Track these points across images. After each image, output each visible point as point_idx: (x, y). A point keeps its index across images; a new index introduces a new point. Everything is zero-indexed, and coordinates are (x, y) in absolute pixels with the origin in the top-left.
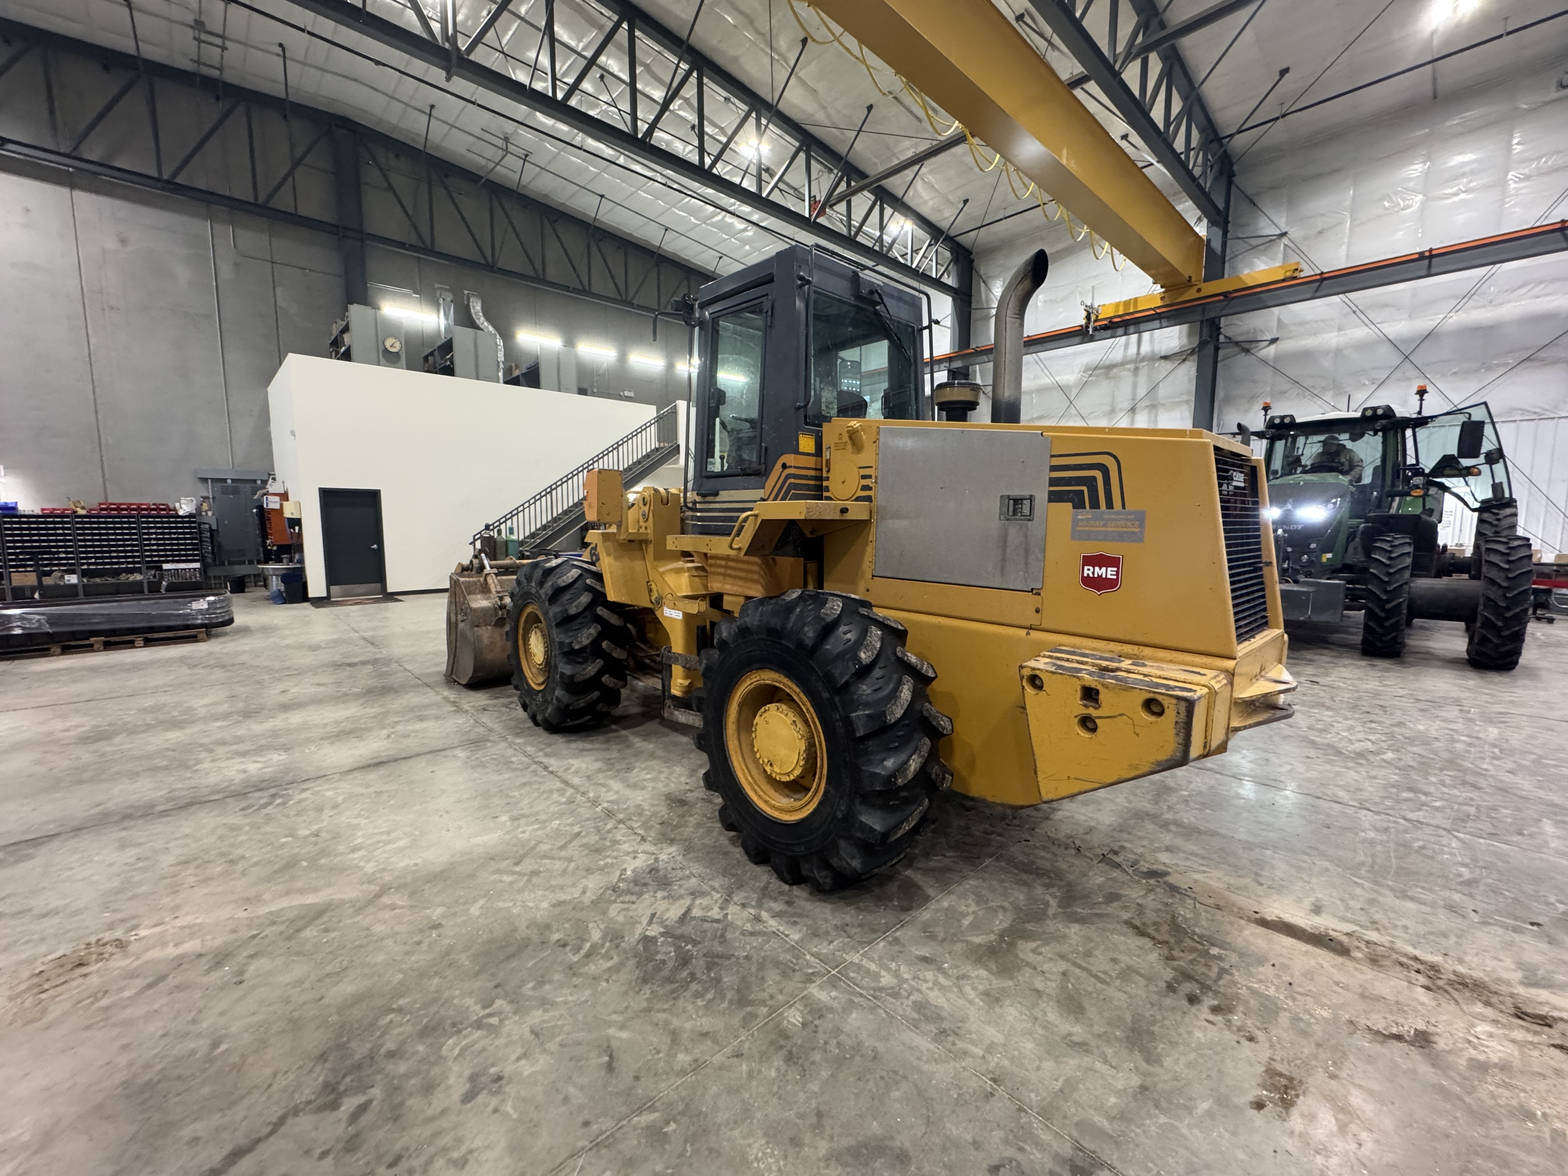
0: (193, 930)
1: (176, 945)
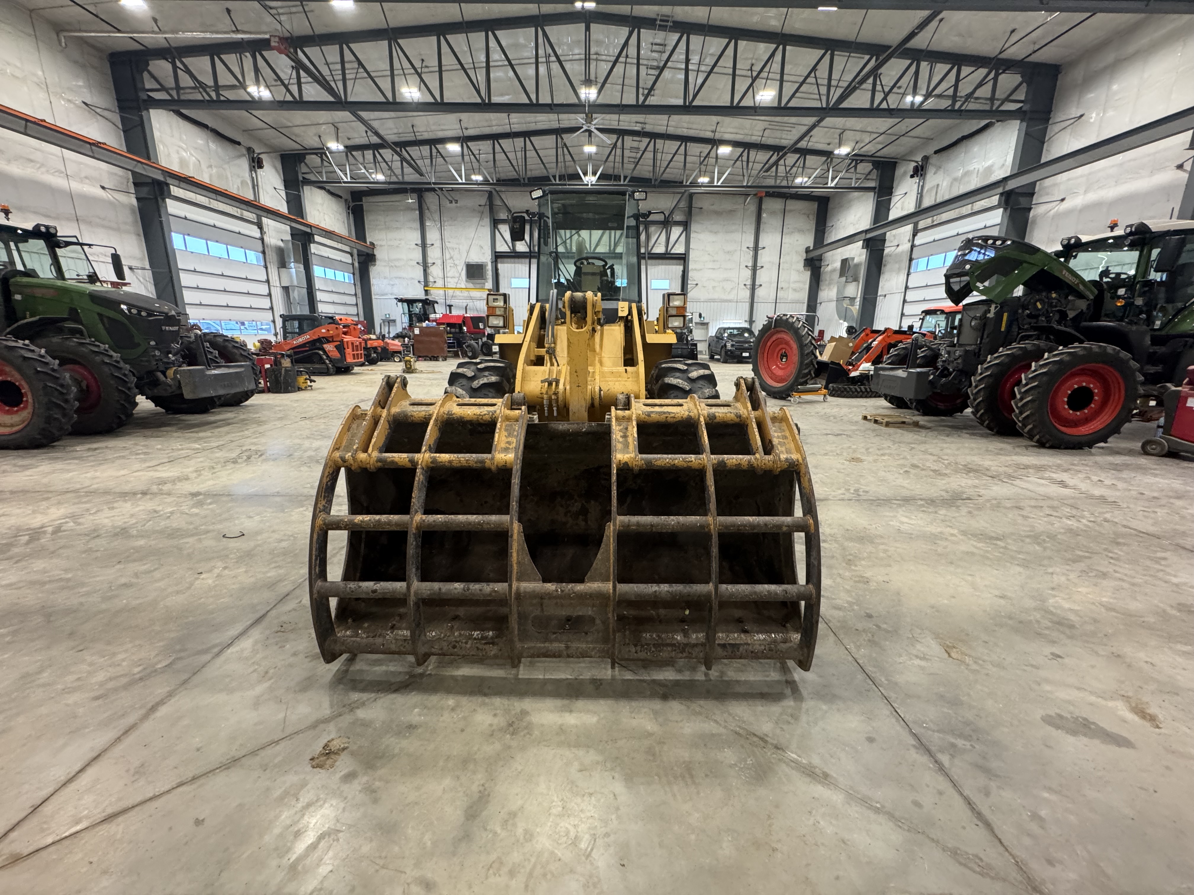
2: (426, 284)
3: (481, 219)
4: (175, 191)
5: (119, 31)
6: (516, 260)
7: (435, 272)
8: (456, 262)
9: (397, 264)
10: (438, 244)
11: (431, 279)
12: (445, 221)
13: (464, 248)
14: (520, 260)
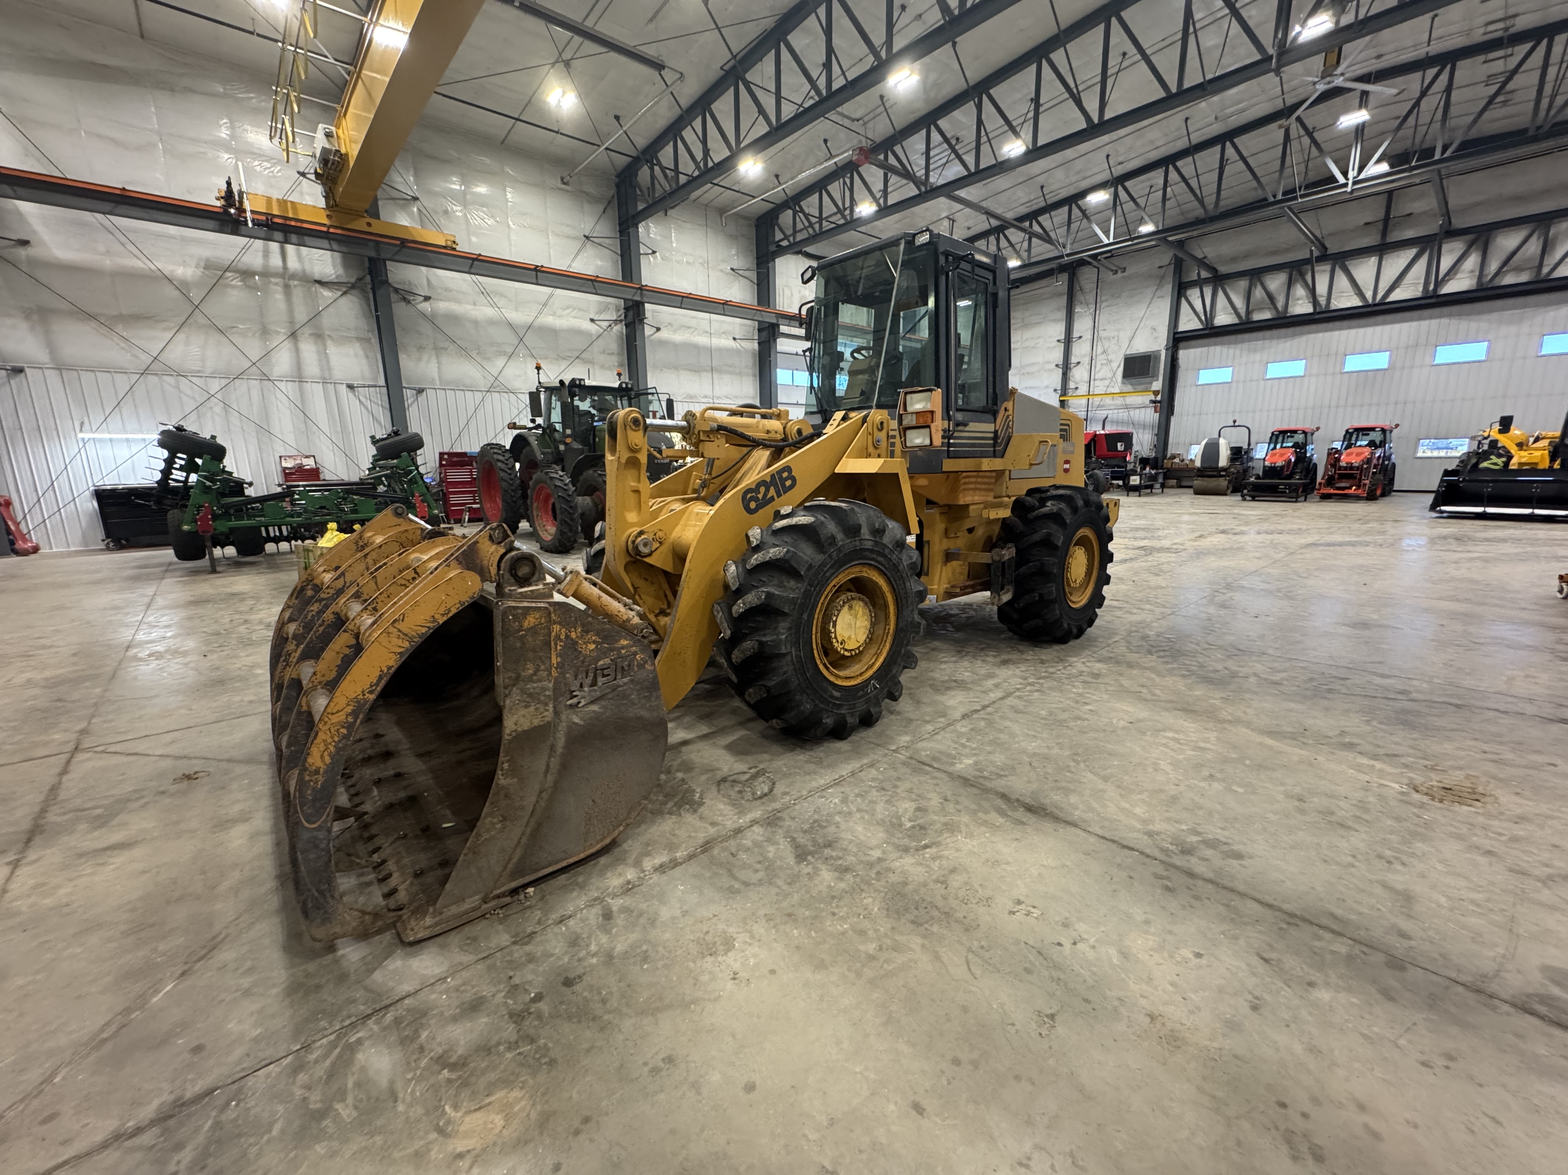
0: (1359, 768)
1: (1373, 766)
2: (1064, 391)
3: (1160, 286)
4: (784, 329)
5: (754, 197)
6: (1213, 340)
7: (1079, 375)
8: (1110, 357)
9: (1030, 369)
10: (1088, 336)
11: (1072, 385)
12: (1101, 302)
13: (1125, 336)
14: (1219, 339)
